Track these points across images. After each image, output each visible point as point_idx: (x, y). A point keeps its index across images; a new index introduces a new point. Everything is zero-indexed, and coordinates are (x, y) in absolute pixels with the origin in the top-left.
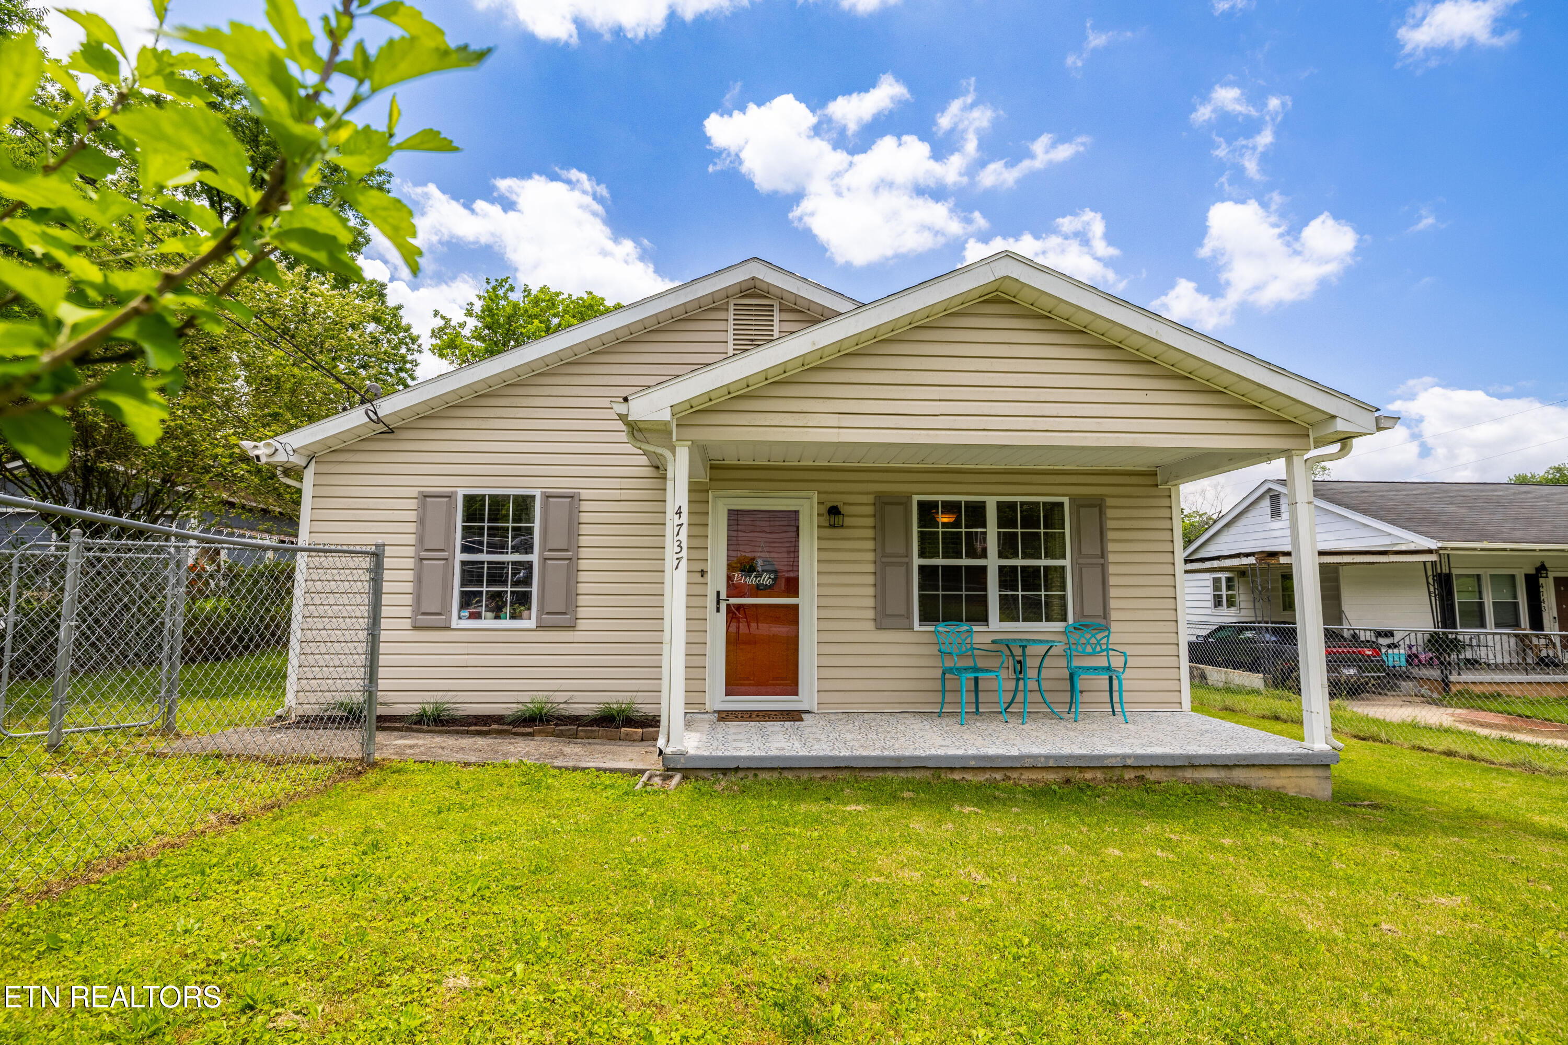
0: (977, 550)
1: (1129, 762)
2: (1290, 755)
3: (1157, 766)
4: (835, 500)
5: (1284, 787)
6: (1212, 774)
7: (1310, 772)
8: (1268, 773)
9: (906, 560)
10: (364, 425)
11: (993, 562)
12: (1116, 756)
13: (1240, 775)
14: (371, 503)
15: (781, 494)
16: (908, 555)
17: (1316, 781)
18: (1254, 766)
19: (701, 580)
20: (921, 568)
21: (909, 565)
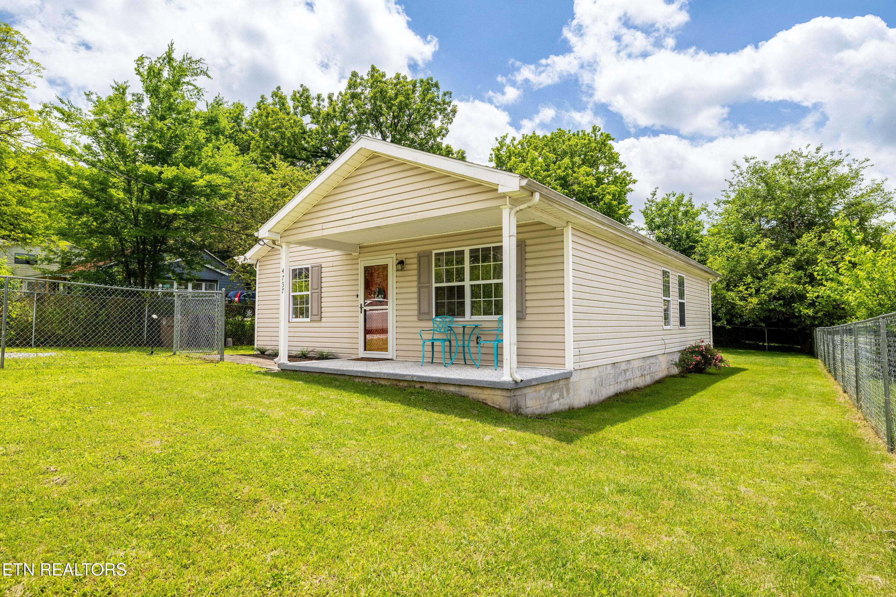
0: (460, 276)
1: (415, 379)
2: (486, 381)
3: (429, 382)
4: (401, 257)
5: (485, 399)
6: (452, 389)
7: (499, 393)
8: (479, 391)
9: (428, 285)
10: (260, 249)
11: (467, 283)
12: (409, 375)
13: (465, 391)
14: (271, 275)
15: (382, 257)
16: (430, 281)
17: (502, 398)
18: (472, 386)
19: (356, 299)
20: (436, 288)
21: (429, 287)
